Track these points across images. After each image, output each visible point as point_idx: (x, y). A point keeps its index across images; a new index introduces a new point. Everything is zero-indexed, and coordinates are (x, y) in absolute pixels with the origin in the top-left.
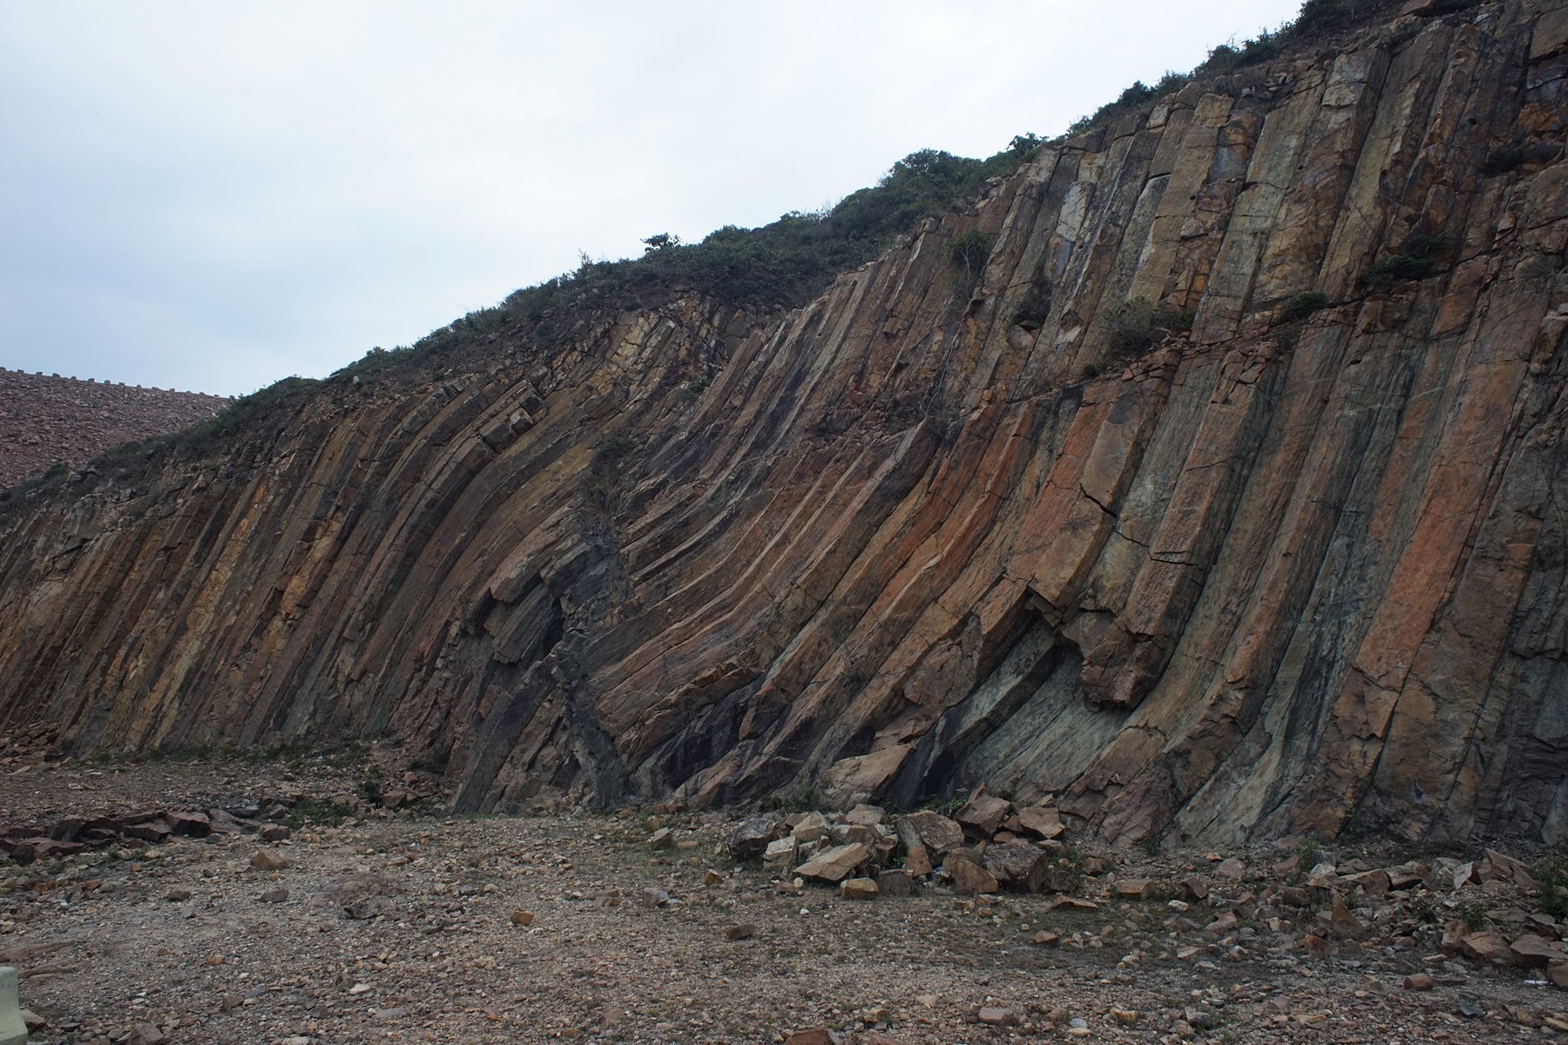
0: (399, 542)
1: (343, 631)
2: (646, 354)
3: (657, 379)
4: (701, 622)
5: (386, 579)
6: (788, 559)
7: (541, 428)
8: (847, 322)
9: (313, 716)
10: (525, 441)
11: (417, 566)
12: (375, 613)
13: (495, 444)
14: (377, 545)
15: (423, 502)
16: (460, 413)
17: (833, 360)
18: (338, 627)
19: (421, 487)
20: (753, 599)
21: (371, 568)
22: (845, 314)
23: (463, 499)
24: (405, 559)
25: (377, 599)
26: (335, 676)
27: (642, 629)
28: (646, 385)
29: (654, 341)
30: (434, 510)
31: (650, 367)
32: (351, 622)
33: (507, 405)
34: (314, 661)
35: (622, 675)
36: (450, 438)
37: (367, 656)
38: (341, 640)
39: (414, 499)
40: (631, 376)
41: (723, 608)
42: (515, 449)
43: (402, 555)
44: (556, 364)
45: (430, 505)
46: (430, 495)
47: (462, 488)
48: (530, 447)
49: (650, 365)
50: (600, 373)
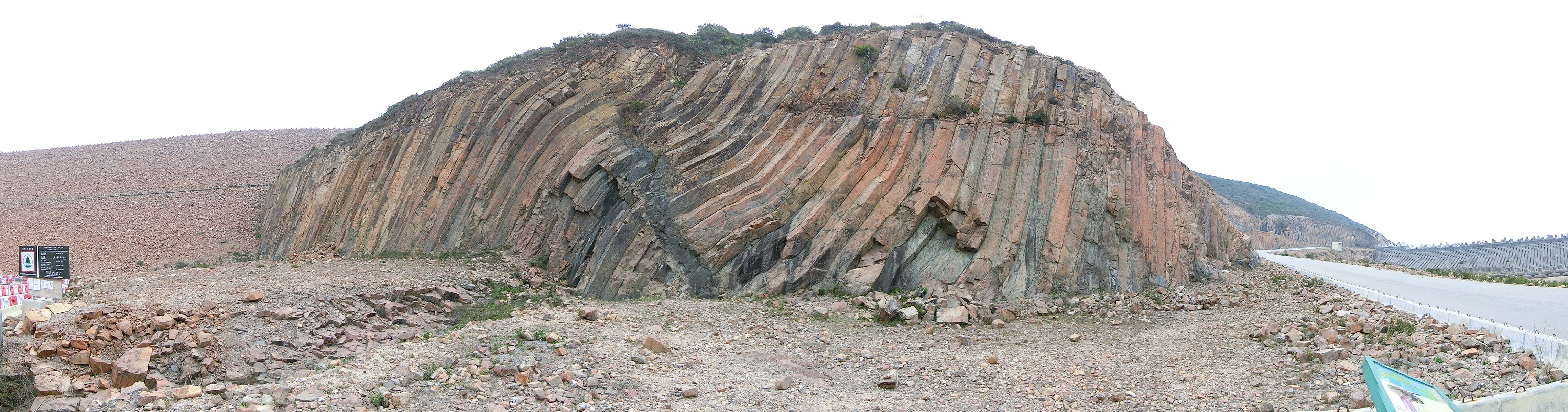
0: (505, 149)
1: (475, 195)
2: (642, 66)
3: (650, 78)
4: (742, 194)
5: (498, 168)
6: (793, 167)
7: (580, 96)
8: (789, 65)
9: (463, 237)
10: (571, 102)
11: (514, 162)
12: (492, 185)
13: (553, 103)
14: (489, 152)
15: (516, 131)
16: (531, 88)
17: (784, 79)
18: (472, 193)
19: (512, 124)
20: (774, 185)
21: (488, 162)
22: (785, 62)
23: (538, 128)
24: (508, 158)
25: (493, 179)
26: (473, 217)
27: (701, 195)
28: (643, 80)
29: (646, 61)
30: (523, 133)
31: (644, 72)
32: (480, 189)
33: (559, 84)
34: (459, 210)
35: (698, 219)
36: (525, 101)
37: (490, 207)
38: (474, 199)
39: (509, 129)
40: (633, 75)
41: (755, 188)
42: (565, 105)
43: (507, 156)
44: (583, 68)
45: (520, 131)
46: (519, 127)
47: (537, 123)
48: (575, 104)
49: (644, 71)
50: (614, 72)
